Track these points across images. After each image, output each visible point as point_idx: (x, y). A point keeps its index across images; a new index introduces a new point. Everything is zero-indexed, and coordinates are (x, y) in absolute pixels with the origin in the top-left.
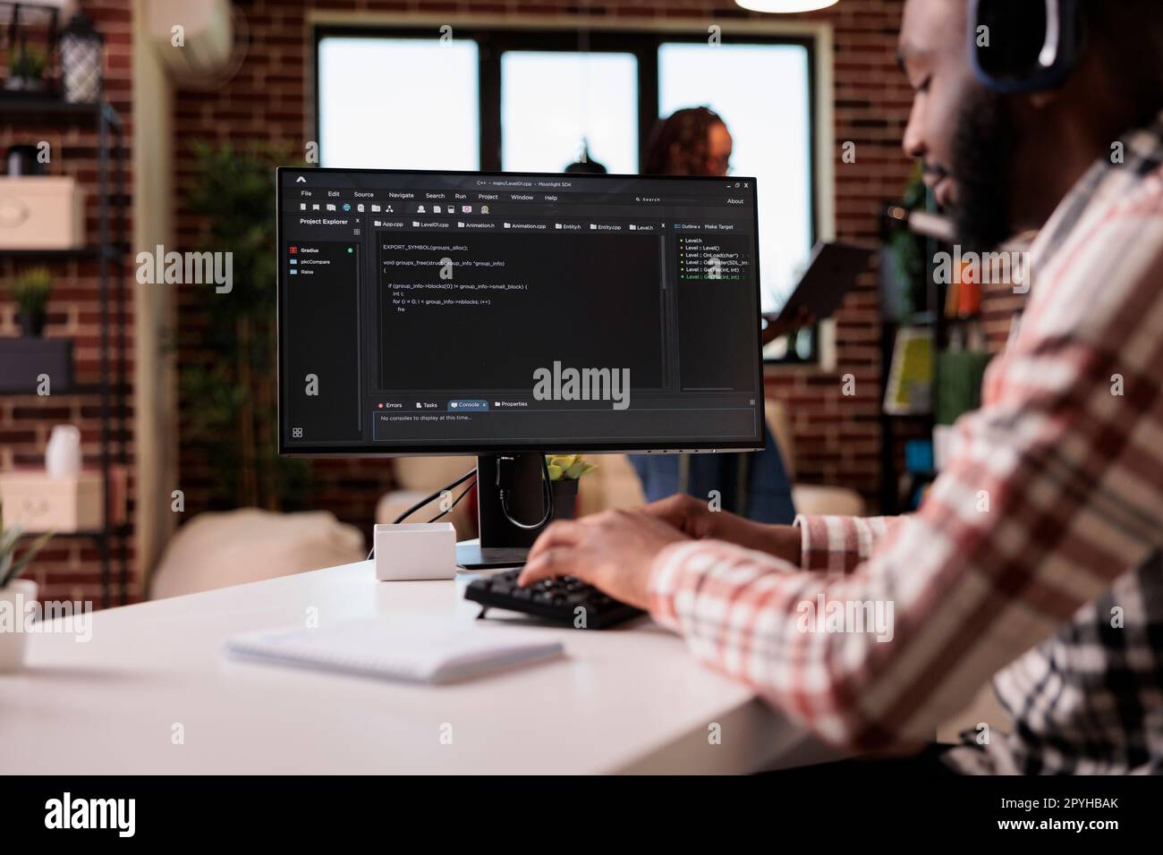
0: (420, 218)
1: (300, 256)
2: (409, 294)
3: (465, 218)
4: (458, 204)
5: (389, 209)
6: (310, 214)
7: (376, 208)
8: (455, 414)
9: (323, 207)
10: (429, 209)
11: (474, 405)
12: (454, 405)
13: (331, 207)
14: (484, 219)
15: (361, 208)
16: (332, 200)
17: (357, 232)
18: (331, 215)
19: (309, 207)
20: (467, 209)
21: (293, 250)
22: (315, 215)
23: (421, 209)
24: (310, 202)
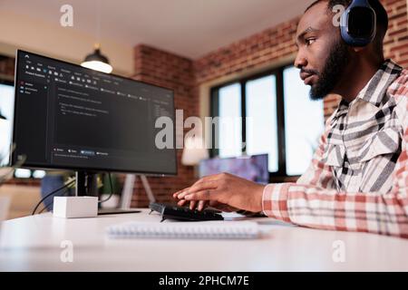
0: (72, 81)
1: (25, 86)
2: (67, 108)
3: (89, 84)
4: (86, 79)
5: (61, 75)
6: (29, 70)
7: (56, 74)
8: (83, 155)
9: (35, 69)
10: (76, 78)
11: (90, 153)
12: (82, 152)
13: (39, 70)
14: (94, 86)
15: (50, 72)
16: (39, 67)
17: (48, 81)
18: (38, 73)
19: (30, 67)
20: (89, 81)
21: (22, 83)
22: (32, 71)
23: (73, 78)
24: (30, 66)
